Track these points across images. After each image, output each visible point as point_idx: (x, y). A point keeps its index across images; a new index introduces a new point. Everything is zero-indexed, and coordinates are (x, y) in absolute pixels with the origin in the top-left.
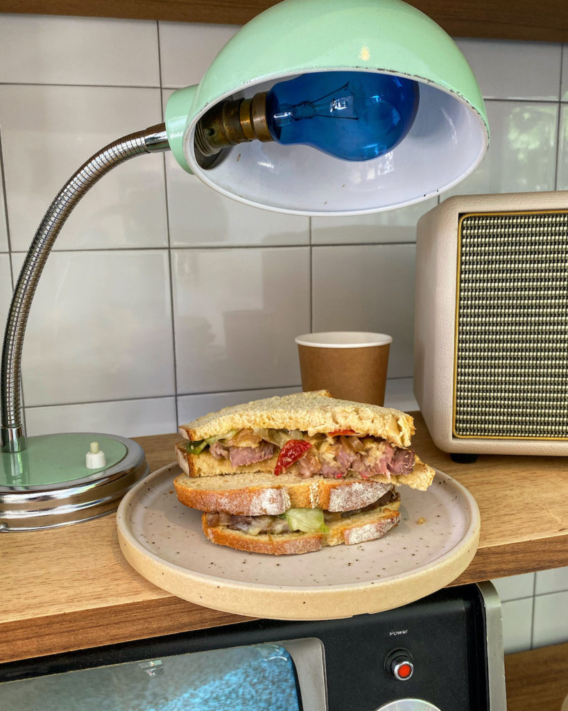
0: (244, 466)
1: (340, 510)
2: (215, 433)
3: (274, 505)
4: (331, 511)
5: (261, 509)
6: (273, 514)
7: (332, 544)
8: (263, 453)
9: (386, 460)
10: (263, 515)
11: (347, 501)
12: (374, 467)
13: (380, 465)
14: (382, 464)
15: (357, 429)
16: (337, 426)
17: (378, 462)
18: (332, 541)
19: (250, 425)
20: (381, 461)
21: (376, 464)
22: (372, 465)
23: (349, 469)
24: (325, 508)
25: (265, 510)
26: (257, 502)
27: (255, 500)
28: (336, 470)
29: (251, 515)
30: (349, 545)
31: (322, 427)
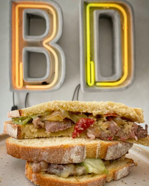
0: (54, 132)
1: (110, 159)
2: (37, 112)
3: (79, 156)
4: (106, 159)
5: (70, 159)
6: (76, 162)
7: (109, 181)
8: (66, 124)
9: (134, 130)
10: (70, 163)
11: (114, 153)
12: (128, 134)
13: (131, 132)
14: (132, 132)
15: (119, 113)
16: (109, 111)
17: (130, 131)
18: (109, 179)
19: (59, 108)
20: (132, 130)
21: (129, 132)
22: (127, 133)
23: (115, 135)
24: (103, 158)
25: (72, 160)
26: (68, 154)
27: (67, 153)
28: (108, 135)
29: (62, 163)
30: (116, 180)
31: (100, 111)
